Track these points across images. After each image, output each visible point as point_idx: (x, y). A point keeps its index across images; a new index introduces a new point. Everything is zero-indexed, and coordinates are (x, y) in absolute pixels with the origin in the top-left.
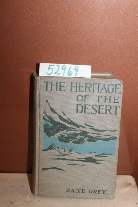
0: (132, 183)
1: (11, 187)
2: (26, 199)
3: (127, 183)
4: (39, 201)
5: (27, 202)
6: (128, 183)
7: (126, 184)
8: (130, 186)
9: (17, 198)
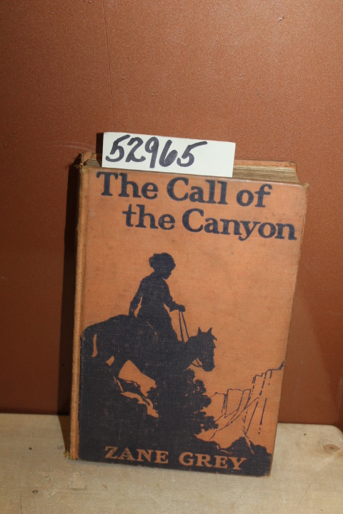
0: (338, 445)
1: (30, 449)
2: (72, 482)
3: (325, 444)
4: (106, 487)
5: (75, 489)
6: (329, 445)
7: (325, 447)
8: (335, 453)
9: (48, 479)
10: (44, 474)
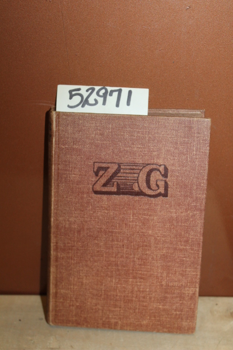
2: (50, 343)
3: (232, 311)
5: (52, 349)
9: (32, 342)
10: (30, 338)
